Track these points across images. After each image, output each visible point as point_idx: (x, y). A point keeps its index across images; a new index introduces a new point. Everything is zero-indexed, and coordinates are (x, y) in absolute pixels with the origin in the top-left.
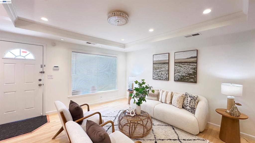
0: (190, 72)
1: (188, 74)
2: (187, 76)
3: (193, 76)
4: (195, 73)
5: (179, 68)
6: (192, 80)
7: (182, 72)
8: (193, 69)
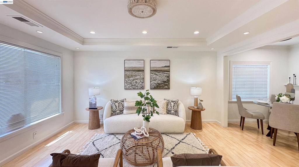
0: (165, 80)
1: (163, 82)
2: (162, 84)
3: (167, 84)
4: (168, 81)
5: (155, 76)
6: (166, 87)
7: (158, 80)
8: (167, 77)
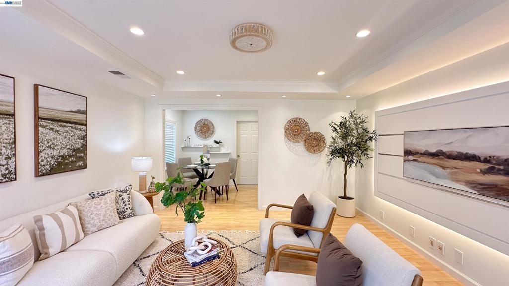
0: (77, 146)
1: (74, 151)
3: (82, 155)
6: (80, 163)
7: (59, 147)
8: (81, 139)
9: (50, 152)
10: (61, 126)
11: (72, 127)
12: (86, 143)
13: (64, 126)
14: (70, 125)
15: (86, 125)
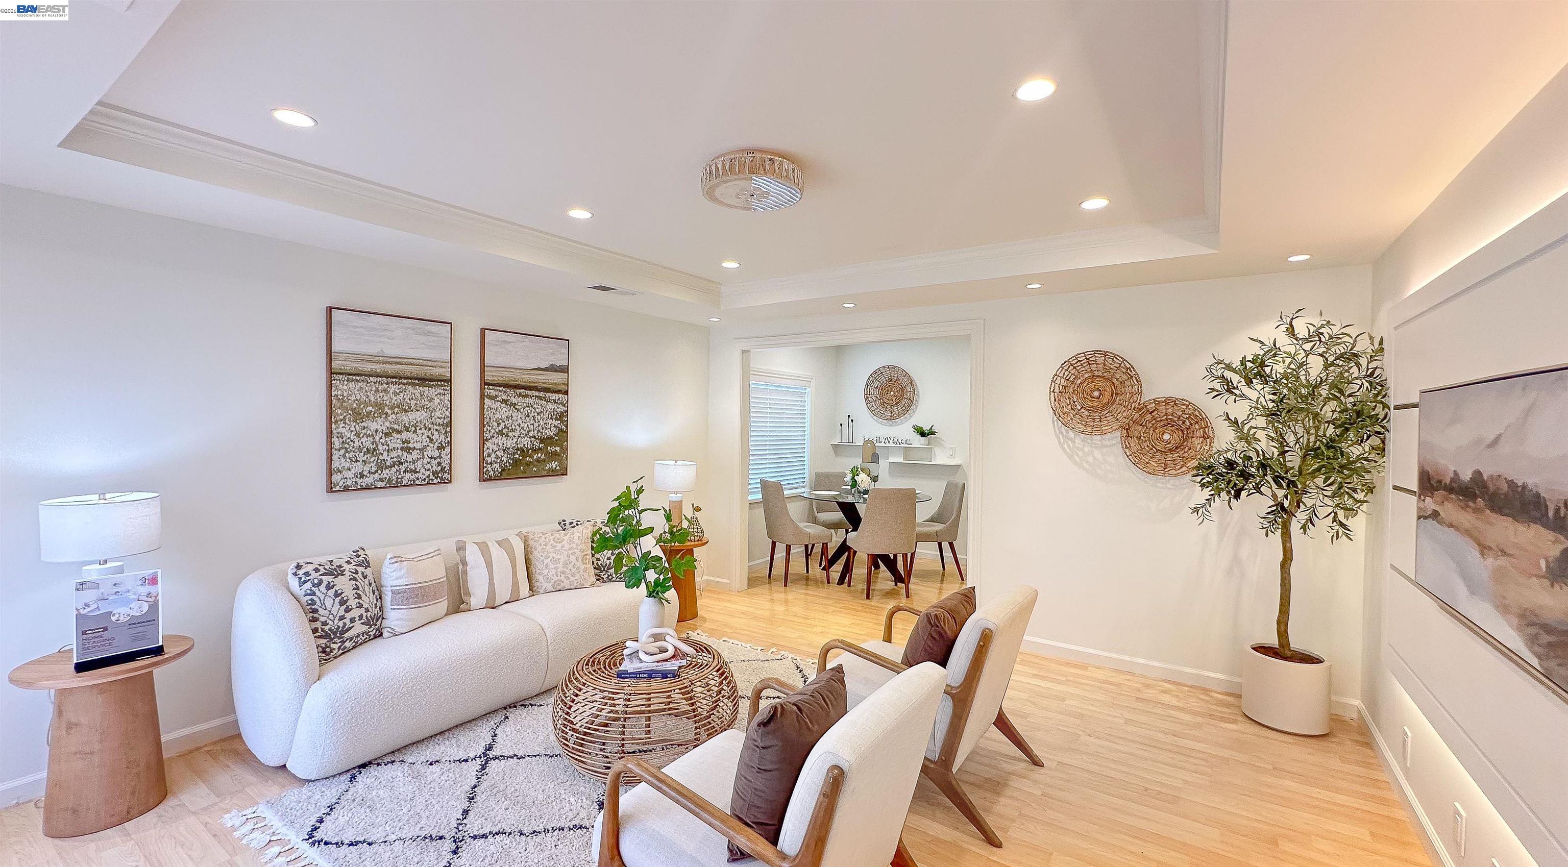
0: (549, 433)
1: (542, 441)
2: (535, 451)
3: (558, 449)
4: (563, 433)
6: (554, 464)
7: (517, 433)
8: (557, 419)
9: (501, 440)
10: (520, 395)
11: (540, 398)
12: (567, 427)
13: (527, 396)
14: (537, 394)
15: (566, 393)
